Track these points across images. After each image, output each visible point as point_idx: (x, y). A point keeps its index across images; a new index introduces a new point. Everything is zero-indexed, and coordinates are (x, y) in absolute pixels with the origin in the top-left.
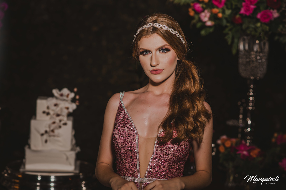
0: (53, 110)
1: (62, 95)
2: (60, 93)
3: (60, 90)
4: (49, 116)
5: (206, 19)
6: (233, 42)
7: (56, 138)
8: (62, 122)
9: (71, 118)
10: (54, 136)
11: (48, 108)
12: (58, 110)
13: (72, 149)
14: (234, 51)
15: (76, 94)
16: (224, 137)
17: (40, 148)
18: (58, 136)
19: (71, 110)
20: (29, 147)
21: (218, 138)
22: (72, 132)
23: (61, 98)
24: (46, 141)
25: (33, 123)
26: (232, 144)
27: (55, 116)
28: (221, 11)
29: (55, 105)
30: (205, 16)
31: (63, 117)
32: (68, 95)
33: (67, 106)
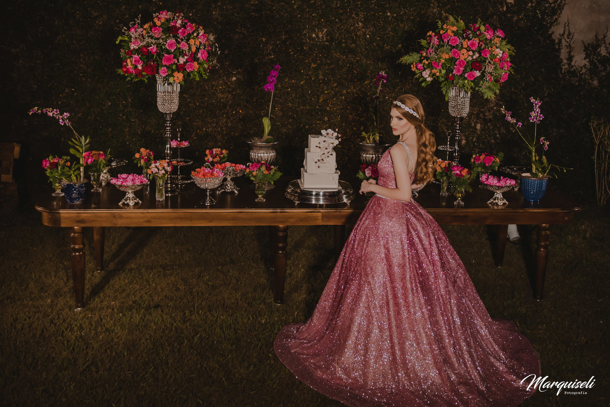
0: (323, 145)
1: (328, 134)
2: (326, 132)
3: (326, 130)
4: (320, 149)
5: (427, 76)
8: (330, 153)
10: (324, 163)
11: (319, 143)
14: (447, 99)
15: (338, 133)
16: (440, 160)
17: (314, 172)
18: (327, 163)
19: (335, 145)
23: (328, 136)
24: (319, 167)
28: (439, 71)
29: (324, 141)
30: (426, 74)
31: (330, 149)
32: (333, 133)
33: (332, 142)
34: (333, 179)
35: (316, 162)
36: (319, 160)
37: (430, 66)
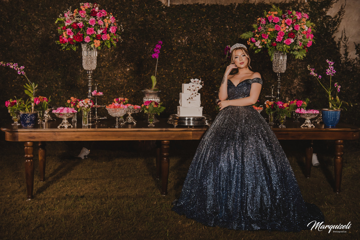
0: (192, 88)
1: (195, 81)
8: (196, 94)
10: (193, 100)
11: (190, 87)
12: (194, 88)
16: (268, 101)
18: (195, 100)
19: (200, 88)
23: (195, 83)
27: (193, 91)
28: (266, 40)
29: (193, 86)
30: (258, 44)
31: (197, 92)
32: (198, 81)
33: (198, 86)
34: (199, 110)
35: (188, 100)
36: (189, 98)
37: (261, 38)
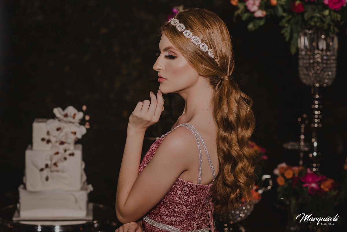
0: (55, 137)
1: (66, 116)
2: (63, 113)
3: (64, 109)
4: (50, 145)
5: (254, 8)
6: (291, 38)
7: (60, 174)
8: (68, 152)
9: (80, 146)
10: (57, 171)
11: (48, 133)
12: (61, 136)
13: (82, 189)
14: (293, 51)
15: (85, 113)
16: (284, 165)
17: (39, 188)
18: (63, 172)
19: (79, 136)
20: (25, 188)
21: (276, 167)
22: (82, 165)
23: (65, 119)
24: (47, 179)
25: (29, 154)
26: (294, 175)
27: (58, 144)
29: (58, 129)
30: (253, 4)
32: (75, 115)
33: (74, 130)
34: (76, 201)
35: (42, 170)
36: (47, 166)
